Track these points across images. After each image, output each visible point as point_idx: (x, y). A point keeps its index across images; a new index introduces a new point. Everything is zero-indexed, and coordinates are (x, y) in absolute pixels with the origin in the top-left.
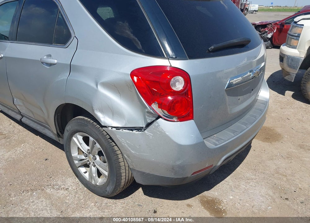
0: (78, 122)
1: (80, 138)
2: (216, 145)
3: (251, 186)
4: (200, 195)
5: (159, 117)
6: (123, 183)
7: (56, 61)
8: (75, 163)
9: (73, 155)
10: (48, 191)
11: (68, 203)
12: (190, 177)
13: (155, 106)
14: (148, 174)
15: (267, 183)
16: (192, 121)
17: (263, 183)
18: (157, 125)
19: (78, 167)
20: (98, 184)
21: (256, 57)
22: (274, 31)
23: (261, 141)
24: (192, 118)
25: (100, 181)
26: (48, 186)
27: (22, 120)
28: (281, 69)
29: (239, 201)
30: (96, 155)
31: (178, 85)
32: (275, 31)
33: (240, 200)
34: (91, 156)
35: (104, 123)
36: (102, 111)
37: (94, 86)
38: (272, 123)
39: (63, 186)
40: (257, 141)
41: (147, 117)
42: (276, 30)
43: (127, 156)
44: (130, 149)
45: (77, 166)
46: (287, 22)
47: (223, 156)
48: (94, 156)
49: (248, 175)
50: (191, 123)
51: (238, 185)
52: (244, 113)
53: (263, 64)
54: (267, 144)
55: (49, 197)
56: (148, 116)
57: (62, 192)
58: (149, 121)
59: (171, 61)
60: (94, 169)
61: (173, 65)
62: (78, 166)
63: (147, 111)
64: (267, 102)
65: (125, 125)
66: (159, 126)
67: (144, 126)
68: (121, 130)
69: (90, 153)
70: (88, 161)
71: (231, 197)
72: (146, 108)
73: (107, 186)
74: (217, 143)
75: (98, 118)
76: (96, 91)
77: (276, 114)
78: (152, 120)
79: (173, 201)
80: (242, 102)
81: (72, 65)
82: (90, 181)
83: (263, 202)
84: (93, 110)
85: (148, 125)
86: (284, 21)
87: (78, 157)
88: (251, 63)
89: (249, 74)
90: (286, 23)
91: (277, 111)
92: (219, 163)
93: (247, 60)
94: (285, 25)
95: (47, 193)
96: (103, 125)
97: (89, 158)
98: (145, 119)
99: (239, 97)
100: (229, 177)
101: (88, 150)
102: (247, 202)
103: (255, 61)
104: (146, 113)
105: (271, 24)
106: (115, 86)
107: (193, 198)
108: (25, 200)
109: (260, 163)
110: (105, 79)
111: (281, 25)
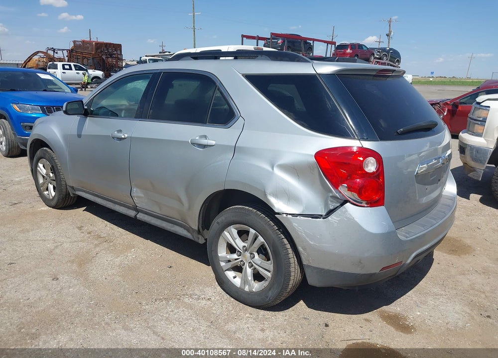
0: (236, 212)
1: (235, 232)
2: (407, 237)
3: (442, 302)
4: (378, 310)
5: (346, 202)
6: (290, 286)
7: (213, 143)
8: (222, 265)
9: (219, 255)
10: (186, 300)
11: (216, 313)
12: (379, 273)
13: (343, 189)
14: (329, 271)
15: (462, 299)
16: (383, 207)
17: (456, 300)
18: (344, 210)
19: (226, 271)
20: (254, 290)
21: (441, 143)
22: (443, 114)
23: (445, 253)
24: (382, 204)
25: (257, 286)
26: (184, 295)
27: (138, 216)
28: (462, 164)
29: (429, 318)
30: (254, 253)
31: (371, 166)
32: (445, 114)
33: (431, 316)
34: (248, 254)
35: (278, 210)
36: (276, 195)
37: (270, 169)
38: (457, 233)
39: (203, 296)
40: (440, 253)
41: (329, 202)
42: (446, 112)
43: (302, 248)
44: (308, 239)
45: (224, 269)
46: (461, 101)
47: (413, 253)
48: (251, 254)
49: (436, 290)
50: (381, 209)
51: (424, 301)
52: (429, 208)
53: (449, 152)
54: (455, 256)
55: (190, 307)
56: (331, 201)
57: (204, 302)
58: (332, 208)
59: (362, 142)
60: (249, 271)
61: (364, 146)
62: (226, 269)
63: (331, 195)
64: (455, 198)
65: (303, 212)
66: (347, 211)
67: (324, 214)
68: (298, 217)
69: (246, 250)
70: (242, 261)
71: (419, 313)
72: (331, 191)
73: (270, 289)
74: (408, 236)
75: (271, 203)
76: (272, 173)
77: (461, 222)
78: (336, 207)
79: (346, 315)
80: (430, 193)
81: (238, 147)
82: (243, 287)
83: (459, 319)
84: (265, 195)
85: (330, 212)
86: (458, 100)
87: (228, 257)
88: (436, 150)
89: (434, 161)
90: (461, 103)
91: (461, 219)
92: (409, 261)
93: (430, 147)
94: (460, 106)
95: (185, 303)
96: (276, 211)
97: (244, 256)
98: (326, 205)
99: (427, 187)
100: (411, 291)
101: (244, 246)
102: (439, 318)
103: (441, 148)
104: (330, 198)
105: (438, 103)
106: (294, 168)
107: (371, 313)
108: (162, 309)
109: (449, 278)
110: (283, 161)
111: (453, 105)
